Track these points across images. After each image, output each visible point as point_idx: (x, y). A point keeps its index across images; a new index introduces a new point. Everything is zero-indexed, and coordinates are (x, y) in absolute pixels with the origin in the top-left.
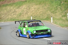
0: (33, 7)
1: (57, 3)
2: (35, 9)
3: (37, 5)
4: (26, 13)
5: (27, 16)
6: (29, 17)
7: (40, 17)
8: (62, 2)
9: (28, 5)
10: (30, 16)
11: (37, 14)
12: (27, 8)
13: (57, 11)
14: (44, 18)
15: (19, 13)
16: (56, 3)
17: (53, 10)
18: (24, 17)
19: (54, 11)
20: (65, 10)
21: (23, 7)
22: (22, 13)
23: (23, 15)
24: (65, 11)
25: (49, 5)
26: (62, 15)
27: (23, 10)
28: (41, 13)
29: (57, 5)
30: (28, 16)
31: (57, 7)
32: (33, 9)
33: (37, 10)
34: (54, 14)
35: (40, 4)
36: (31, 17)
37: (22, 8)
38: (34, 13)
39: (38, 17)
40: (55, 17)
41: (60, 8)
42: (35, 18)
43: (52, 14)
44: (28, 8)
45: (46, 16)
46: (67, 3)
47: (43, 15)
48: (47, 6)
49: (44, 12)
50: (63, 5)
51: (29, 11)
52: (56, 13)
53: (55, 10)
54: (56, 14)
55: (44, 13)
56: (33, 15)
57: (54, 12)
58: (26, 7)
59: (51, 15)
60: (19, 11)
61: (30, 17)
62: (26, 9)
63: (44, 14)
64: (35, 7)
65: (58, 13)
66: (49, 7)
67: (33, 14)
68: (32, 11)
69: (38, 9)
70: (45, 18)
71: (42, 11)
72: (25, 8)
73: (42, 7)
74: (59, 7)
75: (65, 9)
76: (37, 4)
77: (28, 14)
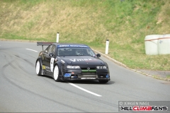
0: (64, 12)
1: (123, 8)
2: (69, 17)
3: (75, 8)
4: (45, 24)
5: (46, 31)
6: (52, 34)
7: (78, 36)
8: (135, 7)
9: (52, 5)
10: (55, 31)
11: (72, 30)
12: (49, 12)
13: (122, 27)
14: (89, 41)
15: (29, 21)
16: (121, 7)
17: (113, 24)
18: (41, 32)
19: (115, 27)
20: (142, 27)
21: (40, 9)
22: (37, 23)
23: (37, 28)
24: (141, 30)
25: (105, 10)
26: (132, 38)
27: (40, 16)
28: (82, 28)
29: (122, 13)
30: (51, 31)
31: (122, 18)
32: (65, 17)
33: (73, 19)
34: (113, 33)
35: (82, 4)
36: (58, 35)
37: (38, 11)
38: (66, 26)
39: (74, 37)
40: (115, 40)
41: (129, 20)
42: (66, 37)
43: (108, 34)
44: (52, 12)
45: (95, 36)
46: (147, 11)
47: (87, 33)
48: (100, 12)
49: (90, 26)
50: (137, 13)
51: (53, 20)
52: (119, 31)
53: (118, 25)
54: (119, 34)
55: (90, 29)
56: (64, 31)
57: (113, 29)
58: (47, 10)
59: (107, 36)
60: (29, 16)
61: (55, 35)
62: (46, 14)
63: (89, 32)
64: (71, 11)
65: (123, 32)
66: (103, 15)
67: (63, 27)
68: (60, 19)
69: (76, 17)
70: (91, 40)
71: (85, 22)
72: (44, 12)
73: (87, 13)
74: (128, 17)
75: (142, 24)
76: (74, 5)
77: (51, 27)
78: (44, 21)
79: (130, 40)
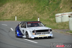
78: (9, 11)
79: (49, 17)
